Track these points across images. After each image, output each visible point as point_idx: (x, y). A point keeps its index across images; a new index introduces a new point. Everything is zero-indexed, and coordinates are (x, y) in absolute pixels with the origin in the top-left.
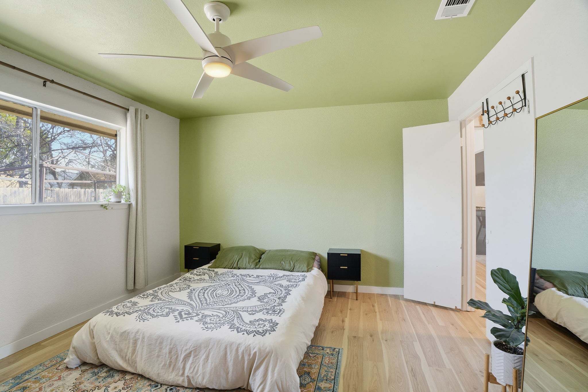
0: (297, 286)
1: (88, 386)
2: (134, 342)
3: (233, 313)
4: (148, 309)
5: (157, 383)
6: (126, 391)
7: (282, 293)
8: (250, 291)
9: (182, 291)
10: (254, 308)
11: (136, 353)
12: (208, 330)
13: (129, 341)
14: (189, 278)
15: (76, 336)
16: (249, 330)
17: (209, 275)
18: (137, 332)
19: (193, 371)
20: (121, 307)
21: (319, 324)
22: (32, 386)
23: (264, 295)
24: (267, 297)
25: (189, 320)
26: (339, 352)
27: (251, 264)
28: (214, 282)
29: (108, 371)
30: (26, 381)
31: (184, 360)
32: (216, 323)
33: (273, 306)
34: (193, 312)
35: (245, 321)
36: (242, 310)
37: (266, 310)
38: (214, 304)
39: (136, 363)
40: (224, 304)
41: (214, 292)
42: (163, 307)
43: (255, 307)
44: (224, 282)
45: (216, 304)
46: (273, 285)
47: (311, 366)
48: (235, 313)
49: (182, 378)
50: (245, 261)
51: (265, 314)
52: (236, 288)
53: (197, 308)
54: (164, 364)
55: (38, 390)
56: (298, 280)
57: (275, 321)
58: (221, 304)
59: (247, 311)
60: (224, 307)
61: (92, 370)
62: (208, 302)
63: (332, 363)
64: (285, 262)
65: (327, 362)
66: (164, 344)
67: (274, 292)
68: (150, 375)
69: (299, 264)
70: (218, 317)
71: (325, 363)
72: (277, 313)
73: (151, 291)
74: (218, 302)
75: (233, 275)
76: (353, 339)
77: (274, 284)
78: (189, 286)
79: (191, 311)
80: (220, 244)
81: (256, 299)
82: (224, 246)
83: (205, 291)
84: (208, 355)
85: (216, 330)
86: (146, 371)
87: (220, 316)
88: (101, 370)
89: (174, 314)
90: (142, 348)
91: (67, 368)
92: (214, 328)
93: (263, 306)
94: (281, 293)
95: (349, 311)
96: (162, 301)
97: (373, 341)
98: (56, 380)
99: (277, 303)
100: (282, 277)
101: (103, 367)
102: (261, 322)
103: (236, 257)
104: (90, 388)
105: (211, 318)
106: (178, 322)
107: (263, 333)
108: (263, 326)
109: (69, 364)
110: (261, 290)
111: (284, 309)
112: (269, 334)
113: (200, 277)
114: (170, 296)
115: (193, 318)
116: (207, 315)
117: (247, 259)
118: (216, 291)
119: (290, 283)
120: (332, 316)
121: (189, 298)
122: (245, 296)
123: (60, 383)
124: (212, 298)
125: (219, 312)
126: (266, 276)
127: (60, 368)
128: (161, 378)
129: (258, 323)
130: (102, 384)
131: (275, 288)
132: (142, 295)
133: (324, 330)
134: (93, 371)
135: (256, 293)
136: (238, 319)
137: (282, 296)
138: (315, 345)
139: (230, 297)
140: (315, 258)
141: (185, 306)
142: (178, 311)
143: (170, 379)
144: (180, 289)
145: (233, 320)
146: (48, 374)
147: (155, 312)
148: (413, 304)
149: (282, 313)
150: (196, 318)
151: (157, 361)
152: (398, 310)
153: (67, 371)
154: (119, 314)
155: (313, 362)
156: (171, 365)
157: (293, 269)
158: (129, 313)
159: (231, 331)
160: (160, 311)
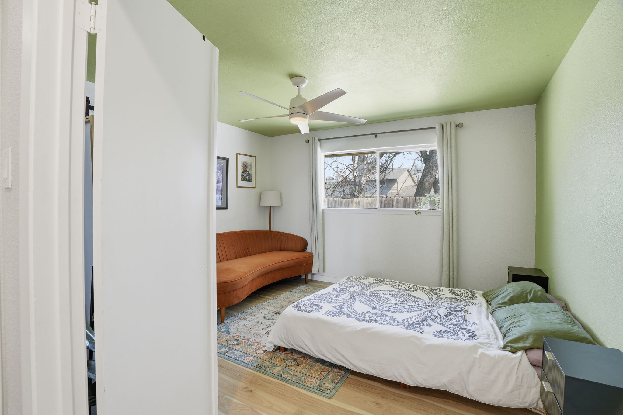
80: (548, 278)
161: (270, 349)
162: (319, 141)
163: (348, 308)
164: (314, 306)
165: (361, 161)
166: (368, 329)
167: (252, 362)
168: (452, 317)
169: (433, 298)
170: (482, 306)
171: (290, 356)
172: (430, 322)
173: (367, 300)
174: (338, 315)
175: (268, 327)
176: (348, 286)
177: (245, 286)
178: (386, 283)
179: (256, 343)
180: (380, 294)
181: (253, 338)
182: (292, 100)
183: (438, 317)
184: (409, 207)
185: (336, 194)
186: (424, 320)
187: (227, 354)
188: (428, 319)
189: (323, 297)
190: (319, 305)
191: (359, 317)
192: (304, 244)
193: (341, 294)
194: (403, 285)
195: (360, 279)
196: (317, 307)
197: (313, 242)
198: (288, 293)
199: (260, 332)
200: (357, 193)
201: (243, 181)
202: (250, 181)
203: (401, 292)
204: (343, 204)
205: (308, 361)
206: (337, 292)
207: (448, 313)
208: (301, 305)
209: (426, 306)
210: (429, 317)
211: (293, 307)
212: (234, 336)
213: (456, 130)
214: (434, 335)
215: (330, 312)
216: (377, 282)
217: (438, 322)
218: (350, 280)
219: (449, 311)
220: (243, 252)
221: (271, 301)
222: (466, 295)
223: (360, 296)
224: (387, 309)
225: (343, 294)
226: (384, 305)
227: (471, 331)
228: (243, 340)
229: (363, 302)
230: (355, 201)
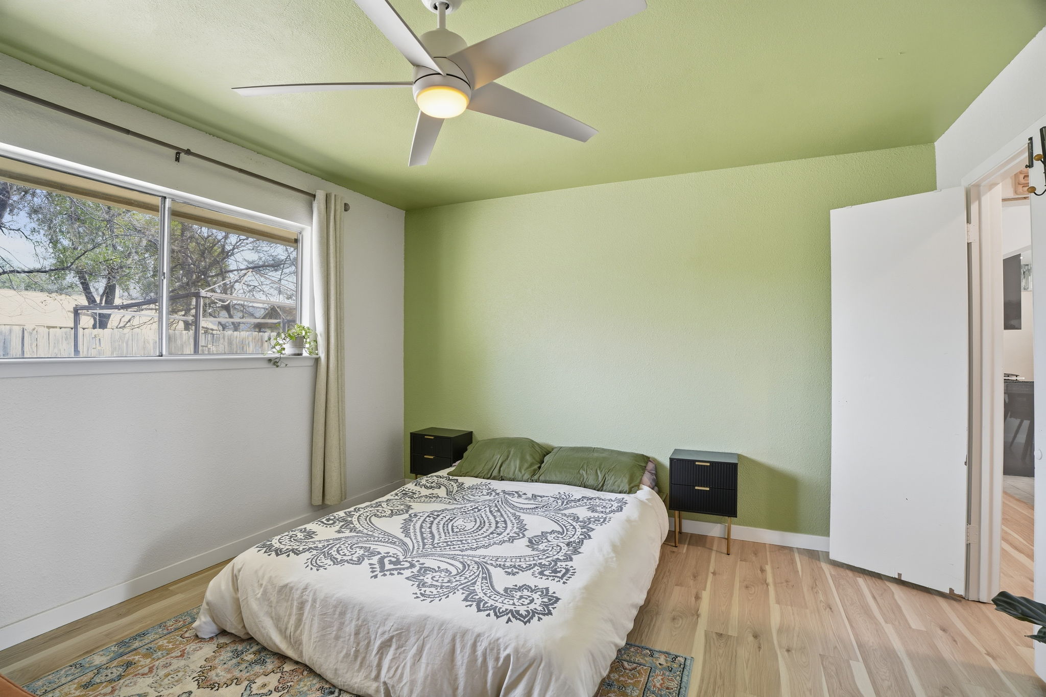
0: (606, 522)
1: (222, 675)
2: (300, 606)
3: (476, 567)
4: (330, 546)
5: (334, 686)
6: (280, 694)
7: (575, 534)
8: (515, 525)
9: (394, 516)
10: (518, 560)
11: (302, 626)
12: (424, 600)
13: (291, 604)
14: (412, 492)
15: (212, 583)
16: (500, 608)
17: (447, 489)
18: (305, 589)
19: (394, 674)
20: (286, 540)
21: (648, 601)
22: (140, 661)
23: (541, 534)
24: (546, 541)
25: (394, 574)
26: (685, 664)
27: (523, 472)
28: (455, 502)
29: (259, 652)
30: (134, 652)
31: (380, 652)
32: (442, 587)
33: (553, 561)
34: (405, 560)
35: (495, 587)
36: (494, 564)
37: (539, 568)
38: (446, 547)
39: (301, 644)
40: (464, 548)
41: (449, 522)
42: (356, 546)
43: (520, 559)
44: (472, 504)
45: (449, 547)
46: (560, 515)
47: (624, 689)
48: (480, 569)
49: (375, 685)
50: (514, 465)
51: (537, 575)
52: (491, 518)
53: (415, 553)
54: (347, 654)
55: (147, 671)
56: (610, 509)
57: (554, 593)
58: (459, 547)
59: (504, 567)
60: (464, 553)
61: (234, 645)
62: (436, 541)
63: (668, 688)
64: (587, 472)
65: (658, 685)
66: (348, 616)
67: (561, 530)
68: (322, 670)
69: (613, 478)
70: (447, 575)
71: (654, 686)
72: (559, 575)
73: (341, 514)
74: (454, 543)
75: (489, 491)
76: (715, 639)
77: (562, 514)
78: (409, 507)
79: (401, 558)
80: (472, 432)
81: (525, 541)
82: (478, 436)
83: (435, 519)
84: (422, 647)
85: (440, 600)
86: (317, 661)
87: (451, 573)
88: (248, 647)
89: (371, 562)
90: (312, 619)
91: (197, 636)
92: (436, 596)
93: (536, 558)
94: (573, 533)
95: (710, 576)
96: (357, 533)
97: (760, 648)
98: (177, 657)
99: (563, 554)
100: (579, 500)
101: (251, 643)
102: (526, 593)
103: (498, 458)
104: (225, 680)
105: (434, 574)
106: (376, 576)
107: (526, 616)
108: (529, 602)
109: (200, 632)
110: (536, 524)
111: (574, 569)
112: (539, 620)
113: (430, 491)
114: (373, 524)
115: (402, 571)
116: (428, 568)
117: (518, 463)
118: (453, 521)
119: (592, 515)
120: (676, 585)
121: (404, 531)
122: (505, 534)
123: (182, 663)
124: (445, 533)
125: (450, 564)
126: (550, 497)
127: (187, 635)
128: (340, 679)
129: (519, 594)
130: (244, 675)
131: (563, 523)
132: (325, 519)
133: (657, 614)
134: (235, 648)
135: (526, 529)
136: (484, 581)
137: (574, 539)
138: (637, 644)
139: (477, 534)
140: (645, 467)
141: (394, 546)
142: (379, 556)
143: (356, 683)
144: (392, 512)
145: (475, 583)
146: (167, 645)
147: (339, 554)
148: (850, 574)
149: (569, 578)
150: (407, 573)
151: (335, 646)
152: (816, 585)
153: (197, 642)
154: (281, 551)
155: (630, 681)
156: (358, 657)
157: (603, 485)
158: (297, 552)
159: (466, 606)
160: (348, 553)
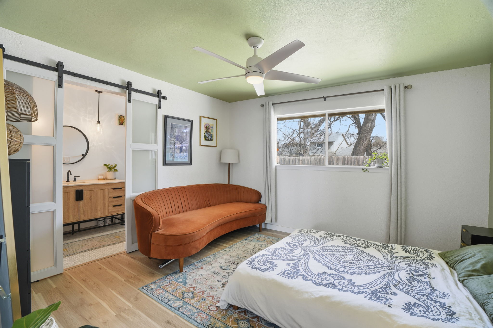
161: (224, 307)
162: (273, 105)
163: (303, 267)
164: (268, 264)
165: (306, 126)
166: (328, 297)
167: (204, 322)
168: (416, 283)
169: (387, 256)
170: (444, 269)
171: (243, 315)
172: (394, 289)
173: (321, 257)
174: (294, 277)
175: (223, 278)
176: (301, 240)
177: (203, 237)
178: (337, 238)
179: (210, 297)
180: (333, 250)
181: (208, 291)
182: (249, 60)
183: (400, 283)
184: (348, 165)
185: (284, 153)
186: (387, 287)
187: (181, 310)
188: (391, 285)
189: (277, 253)
190: (274, 262)
191: (315, 280)
192: (259, 195)
193: (294, 249)
194: (354, 241)
195: (312, 233)
196: (272, 265)
197: (266, 195)
198: (244, 241)
199: (215, 283)
200: (302, 153)
201: (206, 141)
202: (212, 141)
203: (354, 249)
204: (291, 162)
205: (262, 324)
206: (290, 246)
207: (410, 277)
208: (255, 261)
209: (384, 268)
210: (392, 283)
211: (247, 264)
212: (190, 288)
213: (405, 91)
214: (404, 309)
215: (284, 273)
216: (328, 237)
217: (402, 290)
218: (302, 233)
219: (411, 275)
220: (205, 203)
221: (227, 249)
222: (421, 254)
223: (314, 252)
224: (343, 269)
225: (296, 249)
226: (339, 264)
227: (446, 306)
228: (198, 292)
229: (317, 260)
230: (300, 159)
